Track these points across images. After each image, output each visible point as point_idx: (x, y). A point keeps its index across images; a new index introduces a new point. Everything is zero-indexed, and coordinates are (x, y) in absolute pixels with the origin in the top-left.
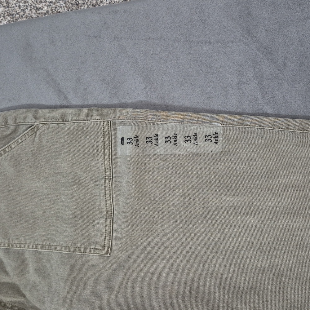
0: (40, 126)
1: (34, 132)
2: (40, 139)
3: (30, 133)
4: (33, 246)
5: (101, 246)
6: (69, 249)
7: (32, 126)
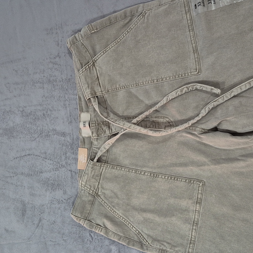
0: (146, 12)
1: (144, 16)
2: (148, 19)
3: (141, 17)
4: (151, 82)
5: (194, 70)
6: (175, 77)
7: (142, 13)
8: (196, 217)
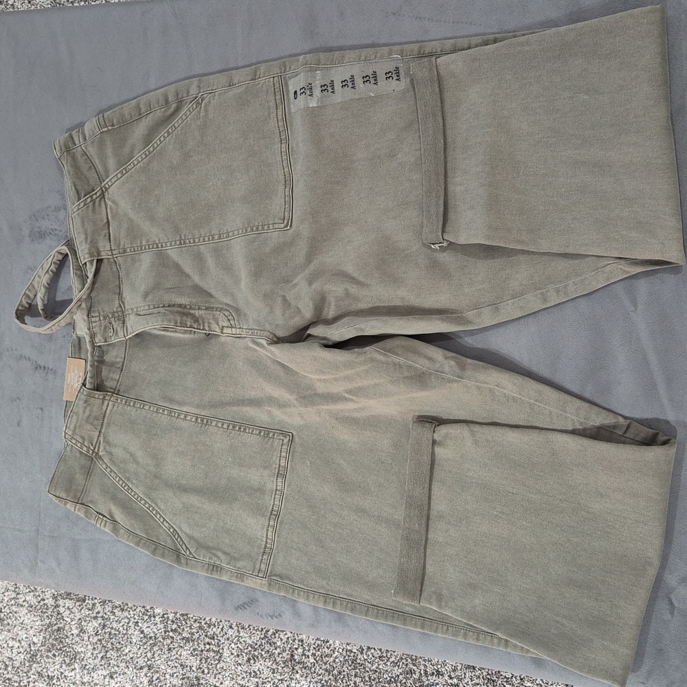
0: (205, 96)
1: (198, 104)
2: (206, 111)
3: (194, 106)
4: (209, 238)
5: (280, 219)
6: (246, 230)
7: (196, 98)
8: (277, 503)
